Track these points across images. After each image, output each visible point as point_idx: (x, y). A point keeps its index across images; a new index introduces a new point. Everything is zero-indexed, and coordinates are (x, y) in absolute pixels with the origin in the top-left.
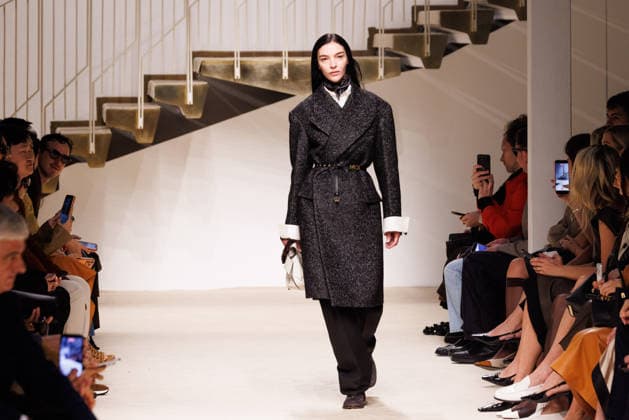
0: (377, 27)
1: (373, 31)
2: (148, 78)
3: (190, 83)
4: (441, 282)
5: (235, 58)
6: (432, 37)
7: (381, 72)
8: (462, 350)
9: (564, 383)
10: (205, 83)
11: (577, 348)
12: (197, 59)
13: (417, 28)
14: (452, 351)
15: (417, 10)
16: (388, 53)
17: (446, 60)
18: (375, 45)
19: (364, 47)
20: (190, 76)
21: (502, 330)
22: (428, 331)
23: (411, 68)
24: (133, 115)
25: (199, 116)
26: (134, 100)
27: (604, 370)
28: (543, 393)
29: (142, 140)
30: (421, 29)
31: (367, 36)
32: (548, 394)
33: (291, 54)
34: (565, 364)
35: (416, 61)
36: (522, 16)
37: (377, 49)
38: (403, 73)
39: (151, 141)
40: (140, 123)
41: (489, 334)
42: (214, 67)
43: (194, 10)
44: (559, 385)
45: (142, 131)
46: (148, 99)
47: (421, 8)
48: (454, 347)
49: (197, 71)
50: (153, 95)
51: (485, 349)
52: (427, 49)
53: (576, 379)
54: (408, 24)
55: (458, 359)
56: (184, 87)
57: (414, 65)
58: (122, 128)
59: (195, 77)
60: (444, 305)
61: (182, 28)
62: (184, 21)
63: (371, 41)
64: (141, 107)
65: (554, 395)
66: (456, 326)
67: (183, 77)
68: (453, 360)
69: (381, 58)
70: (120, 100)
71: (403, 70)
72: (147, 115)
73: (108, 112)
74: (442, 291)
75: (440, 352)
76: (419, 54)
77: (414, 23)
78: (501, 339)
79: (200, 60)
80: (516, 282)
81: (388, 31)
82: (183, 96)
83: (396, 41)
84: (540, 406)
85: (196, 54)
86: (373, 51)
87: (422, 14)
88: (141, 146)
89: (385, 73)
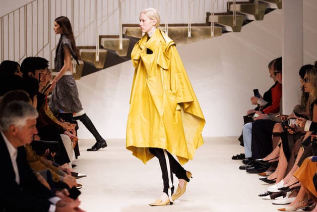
0: (210, 12)
1: (208, 14)
2: (101, 37)
3: (121, 40)
4: (241, 134)
6: (237, 17)
7: (212, 34)
9: (298, 182)
10: (128, 39)
11: (306, 166)
12: (124, 28)
13: (229, 12)
15: (229, 4)
16: (216, 25)
17: (244, 28)
18: (209, 21)
19: (204, 22)
20: (121, 36)
21: (270, 158)
22: (234, 158)
23: (225, 32)
24: (94, 55)
25: (125, 55)
26: (94, 48)
28: (288, 187)
29: (98, 67)
30: (231, 13)
31: (206, 16)
32: (290, 188)
33: (169, 25)
34: (300, 173)
35: (229, 28)
36: (280, 7)
37: (210, 23)
38: (223, 34)
39: (102, 67)
40: (97, 59)
41: (264, 159)
42: (133, 32)
43: (123, 4)
44: (296, 183)
45: (98, 62)
46: (101, 47)
47: (231, 3)
49: (124, 33)
50: (103, 45)
51: (262, 166)
52: (235, 22)
54: (225, 11)
55: (250, 171)
56: (118, 41)
57: (228, 30)
58: (88, 61)
59: (124, 36)
60: (242, 144)
61: (117, 12)
63: (207, 19)
64: (98, 51)
65: (293, 188)
66: (248, 154)
67: (118, 37)
68: (247, 171)
69: (212, 27)
70: (87, 48)
71: (223, 33)
72: (101, 55)
73: (82, 53)
75: (241, 168)
76: (231, 25)
77: (228, 10)
78: (270, 162)
79: (125, 28)
80: (277, 134)
81: (215, 14)
82: (118, 46)
83: (220, 19)
84: (288, 193)
85: (124, 26)
86: (208, 24)
87: (232, 6)
88: (98, 70)
89: (214, 34)
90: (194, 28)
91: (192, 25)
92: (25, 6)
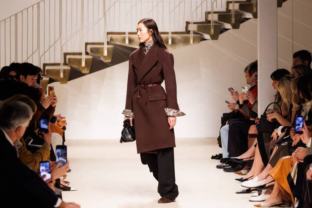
0: (190, 21)
1: (188, 23)
2: (87, 44)
3: (106, 46)
5: (126, 35)
6: (214, 25)
7: (191, 41)
8: (228, 166)
9: (274, 181)
10: (113, 46)
11: (280, 165)
12: (109, 35)
14: (224, 166)
15: (208, 13)
16: (195, 33)
17: (221, 36)
18: (189, 29)
19: (184, 30)
20: (106, 43)
21: (245, 156)
22: (213, 158)
23: (205, 40)
24: (80, 60)
25: (110, 61)
26: (80, 54)
27: (292, 175)
29: (84, 72)
30: (209, 22)
31: (185, 25)
34: (275, 172)
35: (207, 36)
36: (255, 16)
37: (189, 31)
38: (201, 42)
39: (88, 72)
40: (83, 64)
41: (239, 158)
42: (116, 39)
43: (107, 14)
44: (272, 182)
45: (84, 68)
46: (87, 53)
47: (209, 13)
48: (224, 165)
49: (109, 41)
50: (89, 51)
52: (212, 31)
53: (280, 179)
54: (204, 20)
55: (226, 170)
56: (103, 48)
57: (206, 38)
58: (75, 66)
59: (108, 43)
60: (220, 146)
61: (102, 21)
62: (103, 19)
63: (187, 27)
64: (84, 57)
66: (225, 155)
67: (103, 44)
68: (224, 170)
69: (191, 35)
70: (74, 54)
71: (201, 41)
72: (87, 61)
73: (69, 59)
74: (219, 139)
75: (218, 167)
76: (209, 33)
77: (206, 19)
78: (244, 160)
79: (110, 36)
80: (253, 136)
81: (194, 23)
82: (103, 52)
83: (198, 27)
84: (264, 191)
85: (108, 33)
86: (188, 32)
87: (210, 15)
88: (84, 75)
89: (194, 42)
90: (175, 36)
91: (173, 33)
92: (16, 15)
